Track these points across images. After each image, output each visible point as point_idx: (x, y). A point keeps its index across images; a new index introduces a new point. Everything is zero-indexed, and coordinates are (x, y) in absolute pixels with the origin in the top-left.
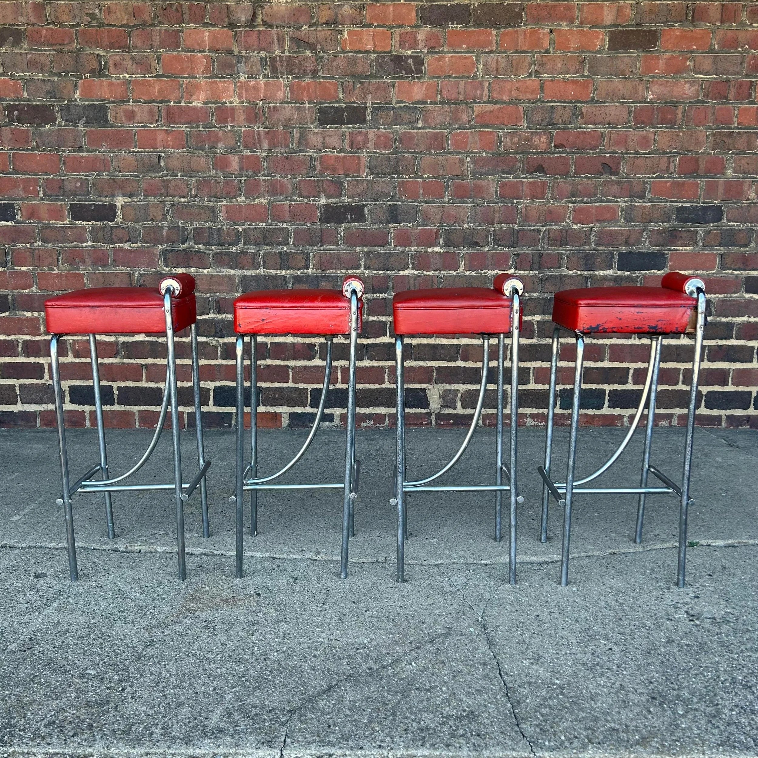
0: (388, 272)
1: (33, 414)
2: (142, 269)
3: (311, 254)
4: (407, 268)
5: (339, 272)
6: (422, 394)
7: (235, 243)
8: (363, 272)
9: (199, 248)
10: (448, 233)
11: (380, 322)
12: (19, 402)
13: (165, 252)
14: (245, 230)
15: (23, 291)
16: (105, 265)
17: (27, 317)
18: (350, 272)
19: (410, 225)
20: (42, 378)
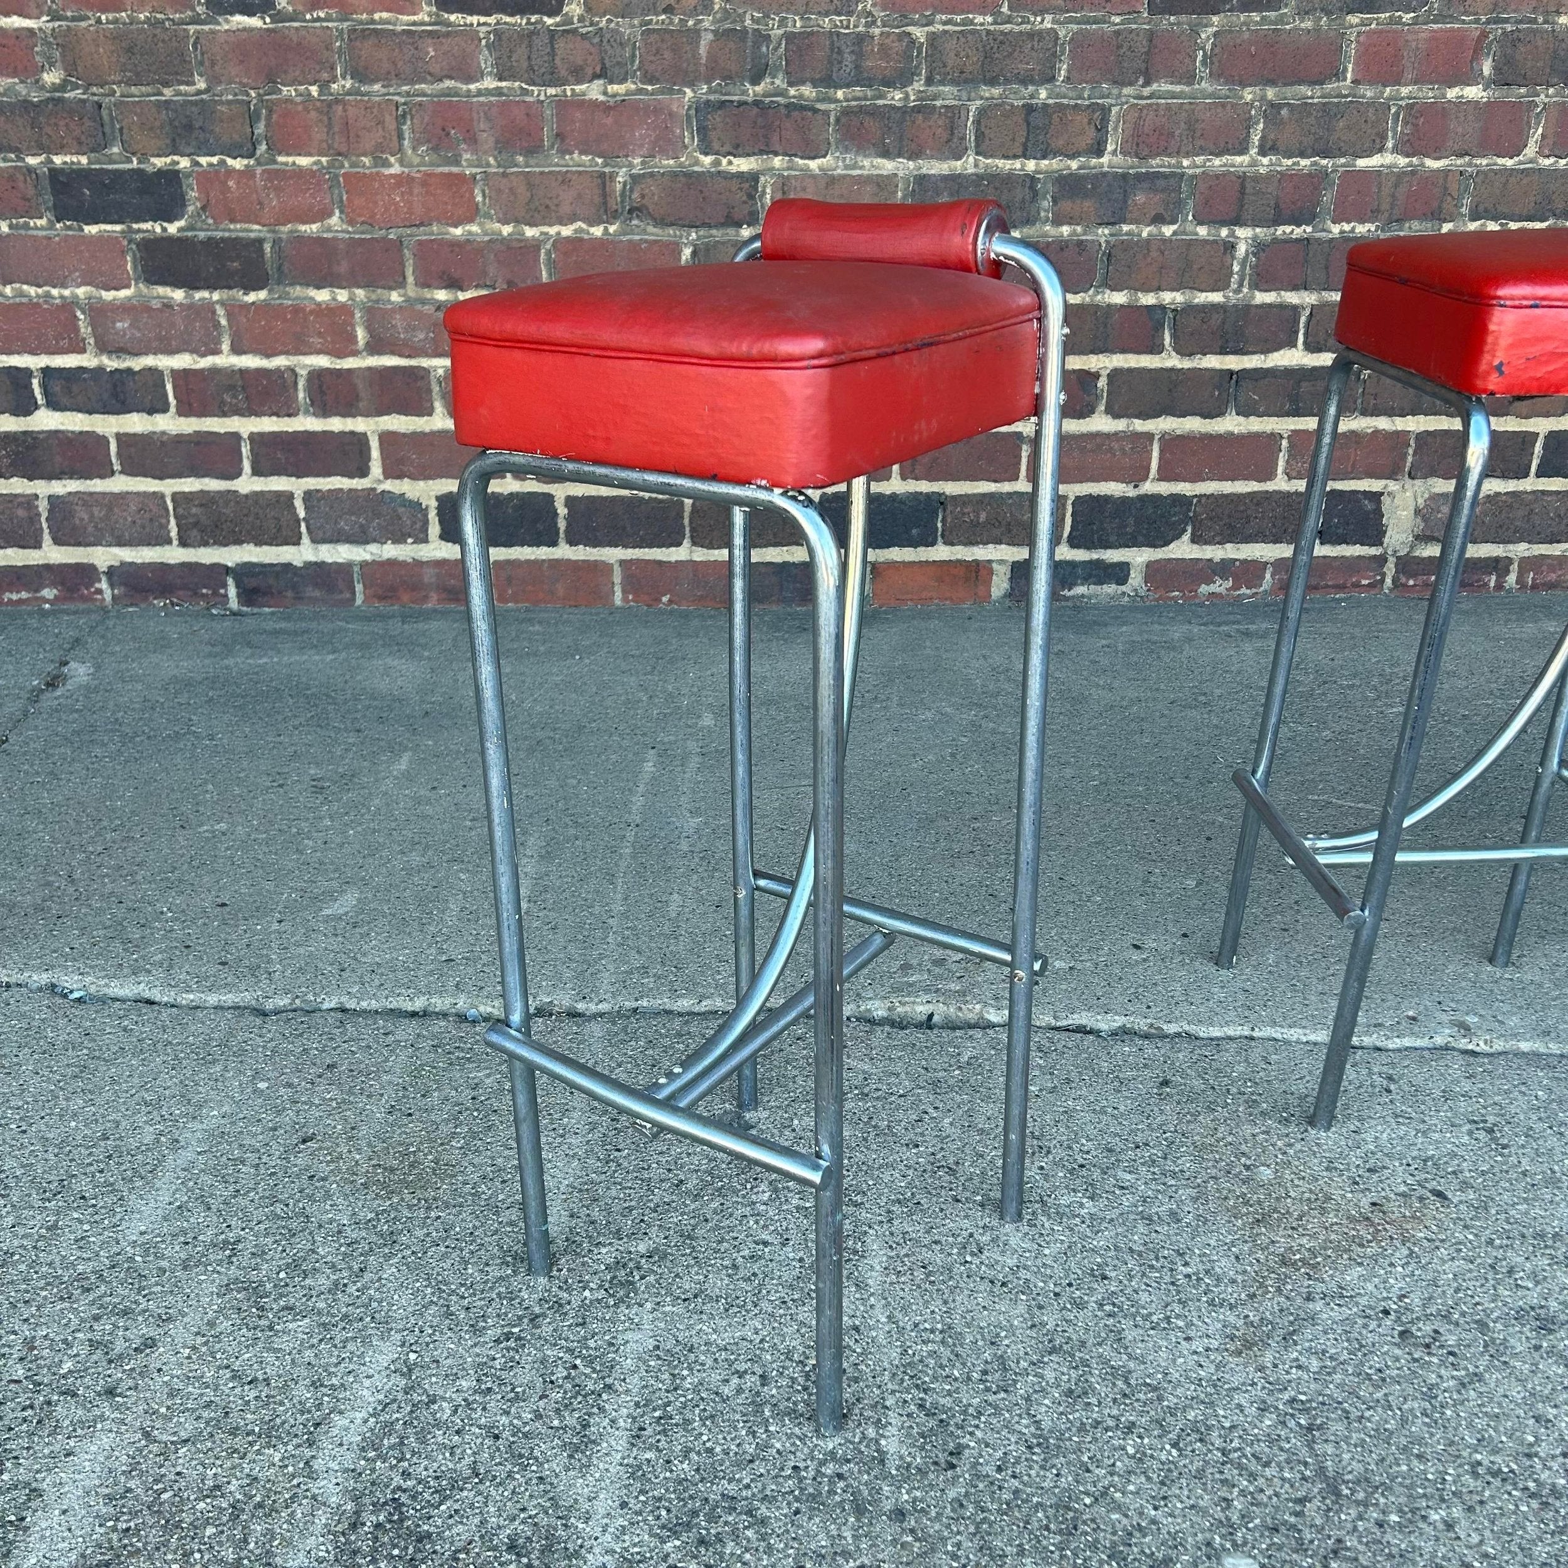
0: (1324, 162)
1: (344, 570)
2: (637, 161)
3: (1115, 110)
4: (1381, 150)
5: (1186, 163)
6: (1369, 506)
7: (902, 79)
8: (1254, 163)
9: (801, 97)
10: (1512, 41)
11: (1282, 307)
12: (306, 539)
13: (703, 109)
14: (932, 38)
15: (303, 228)
16: (533, 149)
17: (319, 304)
18: (1217, 162)
19: (1408, 17)
20: (363, 472)
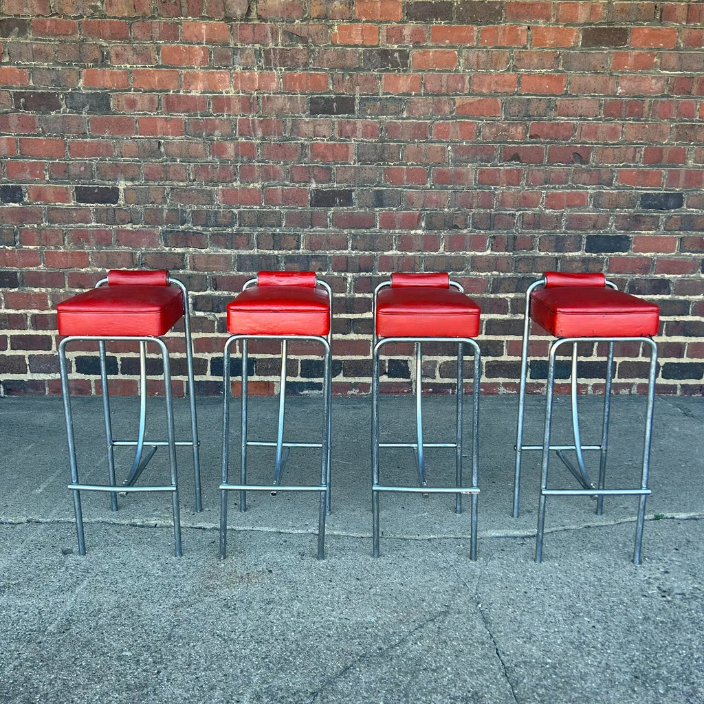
0: (373, 253)
1: (42, 382)
2: (144, 248)
3: (302, 236)
4: (392, 249)
5: (327, 252)
6: (404, 365)
7: (231, 225)
8: (350, 253)
9: (198, 230)
10: (430, 217)
11: (365, 298)
12: (29, 372)
13: (165, 233)
14: (240, 213)
15: (31, 268)
16: (109, 245)
17: (35, 293)
18: (338, 252)
19: (394, 209)
20: (50, 349)
